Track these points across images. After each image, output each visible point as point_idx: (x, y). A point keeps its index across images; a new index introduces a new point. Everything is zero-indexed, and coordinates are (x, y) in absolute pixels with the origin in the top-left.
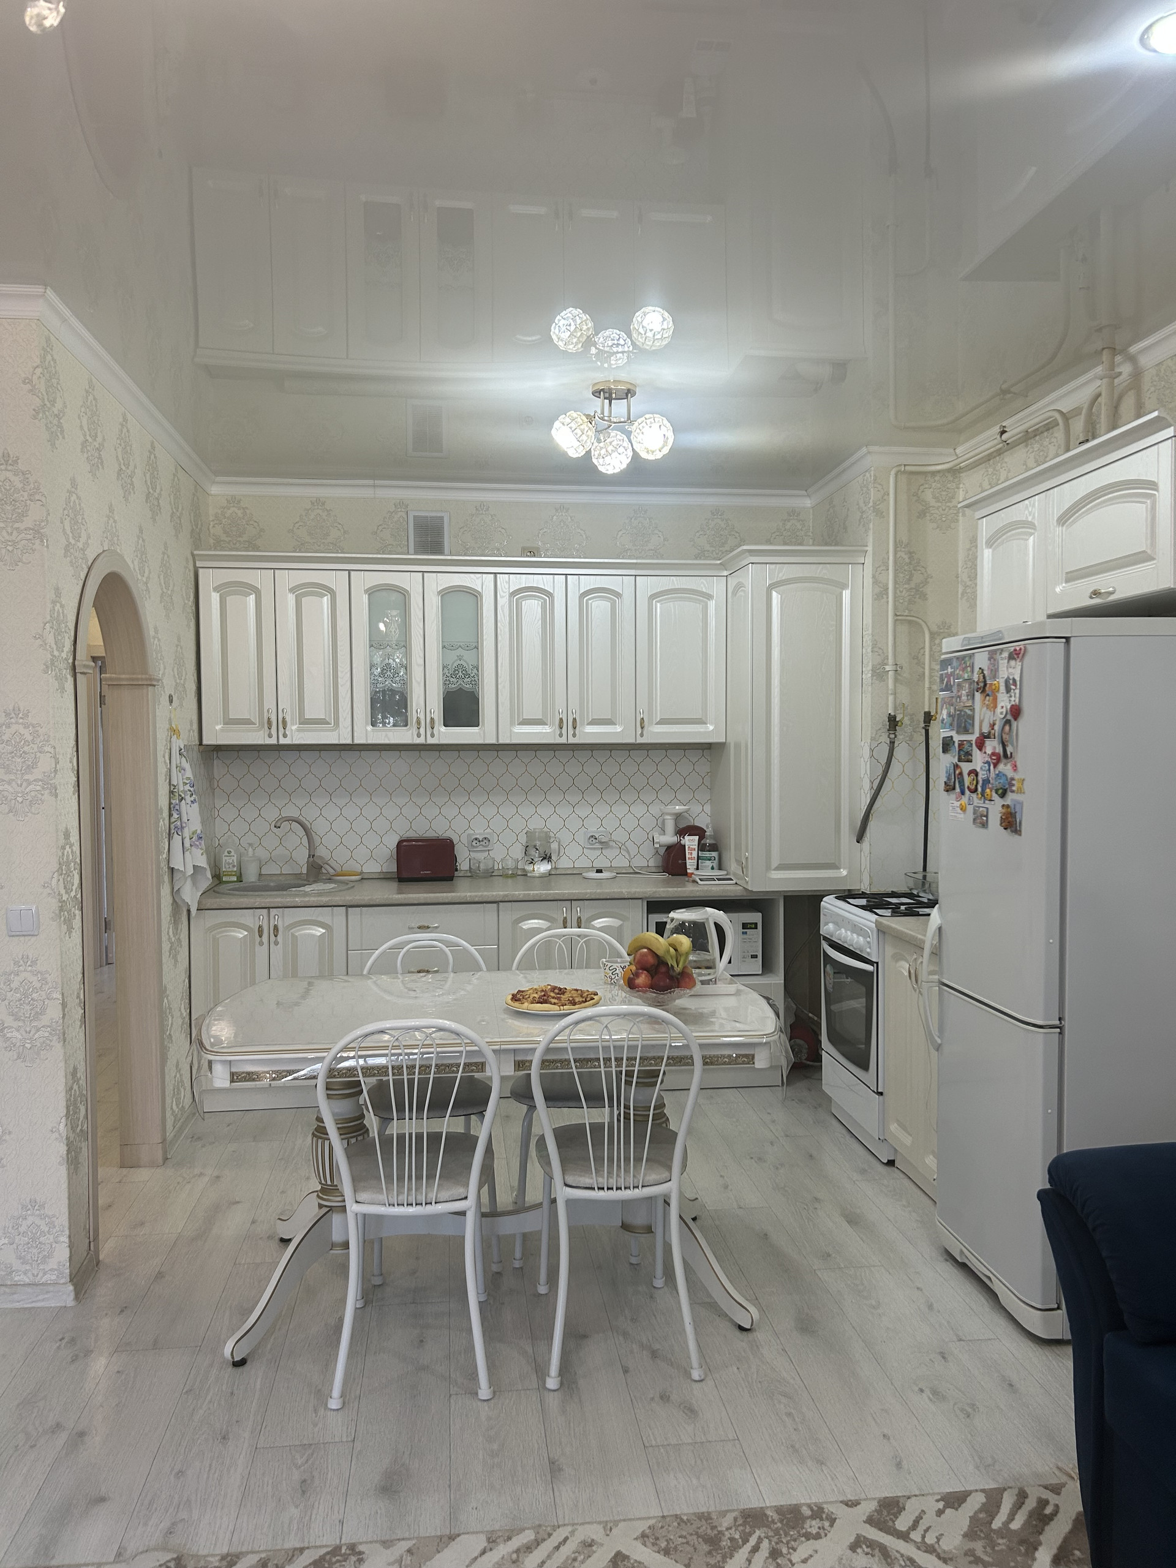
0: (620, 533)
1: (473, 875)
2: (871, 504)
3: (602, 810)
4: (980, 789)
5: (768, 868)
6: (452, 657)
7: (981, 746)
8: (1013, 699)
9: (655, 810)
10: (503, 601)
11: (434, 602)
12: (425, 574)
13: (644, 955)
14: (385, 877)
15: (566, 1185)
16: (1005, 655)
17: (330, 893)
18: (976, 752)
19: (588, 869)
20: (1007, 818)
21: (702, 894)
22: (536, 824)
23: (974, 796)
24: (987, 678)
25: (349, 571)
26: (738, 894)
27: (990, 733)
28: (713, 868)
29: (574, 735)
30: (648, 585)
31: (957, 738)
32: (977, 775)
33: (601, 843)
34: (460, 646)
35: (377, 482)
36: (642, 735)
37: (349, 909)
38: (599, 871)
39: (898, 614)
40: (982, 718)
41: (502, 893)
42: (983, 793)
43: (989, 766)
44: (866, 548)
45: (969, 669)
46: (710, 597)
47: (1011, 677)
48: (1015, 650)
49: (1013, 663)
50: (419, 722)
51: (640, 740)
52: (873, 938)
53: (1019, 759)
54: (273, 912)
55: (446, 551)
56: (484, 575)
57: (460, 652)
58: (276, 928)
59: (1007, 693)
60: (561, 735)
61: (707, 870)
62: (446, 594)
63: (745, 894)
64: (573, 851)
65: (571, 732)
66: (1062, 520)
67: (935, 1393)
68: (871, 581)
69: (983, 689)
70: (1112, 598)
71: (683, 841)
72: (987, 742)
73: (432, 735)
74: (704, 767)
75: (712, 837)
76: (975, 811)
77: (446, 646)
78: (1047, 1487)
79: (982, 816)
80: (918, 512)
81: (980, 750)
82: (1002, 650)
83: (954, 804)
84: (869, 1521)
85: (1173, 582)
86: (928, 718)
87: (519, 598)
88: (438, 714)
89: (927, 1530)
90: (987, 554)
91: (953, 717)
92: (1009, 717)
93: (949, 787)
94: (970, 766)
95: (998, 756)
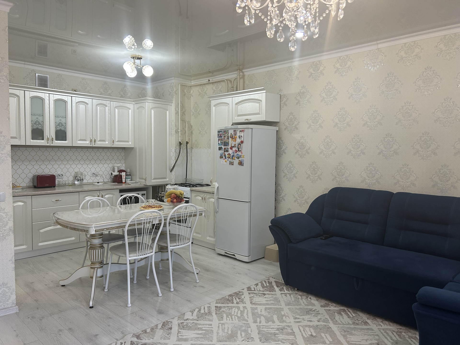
0: (100, 88)
3: (96, 166)
4: (231, 157)
5: (151, 179)
6: (58, 120)
7: (231, 148)
8: (241, 140)
9: (111, 165)
10: (74, 105)
11: (53, 103)
12: (49, 94)
13: (173, 195)
14: (29, 187)
16: (239, 131)
18: (230, 150)
20: (240, 163)
22: (77, 170)
23: (229, 159)
24: (233, 135)
25: (24, 91)
27: (234, 146)
28: (130, 181)
29: (95, 144)
30: (114, 104)
31: (223, 147)
32: (230, 155)
33: (96, 175)
34: (60, 117)
35: (26, 63)
36: (113, 145)
37: (32, 196)
38: (98, 183)
39: (181, 118)
40: (231, 143)
41: (81, 189)
42: (232, 158)
44: (173, 102)
45: (227, 133)
46: (130, 109)
47: (240, 135)
48: (242, 130)
49: (241, 133)
50: (48, 139)
51: (112, 146)
52: (189, 192)
53: (243, 151)
55: (48, 87)
56: (68, 97)
59: (239, 138)
60: (91, 144)
62: (56, 101)
63: (144, 186)
64: (88, 178)
65: (94, 143)
66: (236, 104)
67: (239, 273)
68: (175, 110)
69: (232, 137)
70: (250, 121)
71: (121, 174)
72: (233, 148)
73: (52, 143)
74: (123, 154)
75: (129, 172)
76: (230, 162)
77: (56, 116)
78: (267, 279)
79: (232, 163)
80: (183, 95)
81: (231, 150)
82: (238, 130)
83: (223, 161)
84: (248, 290)
85: (266, 119)
86: (187, 143)
87: (79, 104)
88: (54, 136)
89: (257, 289)
90: (214, 108)
91: (222, 143)
92: (240, 143)
93: (221, 157)
94: (228, 153)
95: (237, 151)
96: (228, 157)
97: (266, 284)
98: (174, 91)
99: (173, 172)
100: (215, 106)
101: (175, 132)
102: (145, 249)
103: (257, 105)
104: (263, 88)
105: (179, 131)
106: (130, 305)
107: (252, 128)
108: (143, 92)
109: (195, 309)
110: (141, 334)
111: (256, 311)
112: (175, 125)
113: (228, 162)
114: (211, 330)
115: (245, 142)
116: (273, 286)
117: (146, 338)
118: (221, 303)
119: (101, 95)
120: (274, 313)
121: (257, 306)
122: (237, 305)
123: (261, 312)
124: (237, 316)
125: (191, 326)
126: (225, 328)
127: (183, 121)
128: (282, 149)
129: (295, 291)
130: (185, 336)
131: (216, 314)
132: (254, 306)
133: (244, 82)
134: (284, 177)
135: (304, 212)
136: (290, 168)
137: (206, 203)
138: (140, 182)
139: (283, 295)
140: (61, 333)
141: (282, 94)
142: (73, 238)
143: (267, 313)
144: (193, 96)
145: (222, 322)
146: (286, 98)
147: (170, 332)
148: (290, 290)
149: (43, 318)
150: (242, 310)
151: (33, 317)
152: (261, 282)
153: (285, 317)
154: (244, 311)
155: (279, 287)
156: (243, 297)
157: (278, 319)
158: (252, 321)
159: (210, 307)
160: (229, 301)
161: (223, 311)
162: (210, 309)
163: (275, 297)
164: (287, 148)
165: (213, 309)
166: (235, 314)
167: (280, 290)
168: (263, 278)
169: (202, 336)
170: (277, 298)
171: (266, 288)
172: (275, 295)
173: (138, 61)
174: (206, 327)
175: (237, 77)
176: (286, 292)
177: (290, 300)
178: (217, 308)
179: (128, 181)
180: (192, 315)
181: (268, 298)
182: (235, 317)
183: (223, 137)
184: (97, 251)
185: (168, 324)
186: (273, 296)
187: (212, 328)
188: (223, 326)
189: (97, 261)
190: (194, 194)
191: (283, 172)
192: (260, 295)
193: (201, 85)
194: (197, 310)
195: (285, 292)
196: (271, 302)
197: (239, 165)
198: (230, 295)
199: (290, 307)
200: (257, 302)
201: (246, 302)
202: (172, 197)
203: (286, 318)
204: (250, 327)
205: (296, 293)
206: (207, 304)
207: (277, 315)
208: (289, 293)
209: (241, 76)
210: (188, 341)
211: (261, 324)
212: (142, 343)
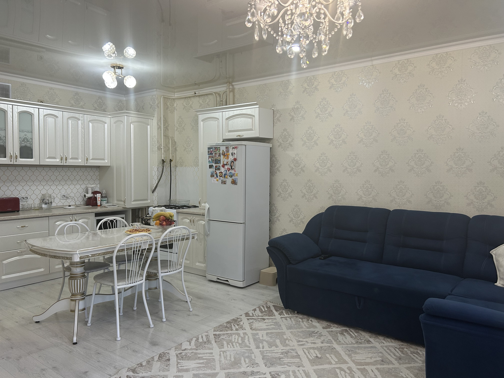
3: (66, 187)
4: (223, 176)
5: (131, 201)
6: (23, 135)
7: (223, 166)
8: (234, 157)
9: (83, 186)
10: (41, 117)
11: (16, 115)
12: (13, 105)
13: (162, 217)
16: (232, 148)
18: (222, 168)
20: (233, 182)
23: (221, 178)
24: (225, 152)
27: (227, 164)
28: (106, 203)
29: (66, 163)
30: (87, 117)
31: (214, 165)
32: (222, 173)
33: (67, 197)
34: (25, 131)
36: (87, 163)
38: (69, 206)
39: (163, 133)
40: (223, 161)
42: (224, 177)
43: (226, 171)
44: (154, 115)
45: (219, 150)
46: (106, 123)
47: (233, 152)
48: (235, 147)
49: (234, 149)
50: (11, 156)
51: (86, 165)
53: (236, 169)
55: (12, 97)
56: (35, 108)
57: (25, 133)
59: (232, 156)
60: (61, 162)
62: (21, 113)
63: (123, 209)
64: (57, 200)
65: (64, 162)
66: (227, 119)
67: (234, 299)
68: (156, 124)
69: (224, 155)
70: (242, 137)
71: (96, 196)
72: (225, 166)
73: (16, 161)
74: (97, 173)
75: (105, 194)
76: (222, 181)
77: (20, 131)
78: (265, 304)
79: (224, 182)
80: (166, 108)
82: (230, 147)
83: (214, 180)
84: (246, 316)
85: (259, 136)
86: (171, 161)
87: (47, 117)
88: (18, 154)
89: (255, 314)
90: (202, 123)
91: (213, 160)
92: (233, 161)
93: (212, 176)
94: (220, 171)
95: (229, 169)
96: (219, 176)
97: (265, 309)
98: (156, 104)
99: (155, 193)
100: (203, 121)
101: (157, 149)
102: (135, 276)
103: (250, 120)
104: (256, 102)
105: (162, 147)
106: (119, 339)
107: (246, 145)
108: (119, 105)
109: (192, 338)
110: (136, 367)
111: (257, 337)
112: (158, 141)
113: (220, 181)
114: (213, 359)
115: (238, 159)
116: (272, 311)
117: (143, 372)
118: (220, 330)
119: (72, 107)
120: (276, 337)
121: (257, 332)
122: (236, 332)
123: (263, 337)
124: (238, 342)
125: (190, 355)
126: (227, 356)
127: (166, 136)
128: (276, 167)
129: (295, 314)
130: (185, 366)
131: (216, 342)
132: (254, 332)
133: (234, 96)
134: (279, 196)
135: (301, 232)
136: (285, 187)
137: (194, 225)
138: (117, 204)
139: (283, 319)
140: (44, 372)
141: (275, 110)
142: (42, 270)
143: (269, 337)
144: (176, 110)
145: (223, 350)
146: (279, 114)
147: (168, 364)
148: (290, 314)
149: (20, 357)
150: (243, 336)
151: (8, 358)
152: (259, 307)
153: (287, 341)
154: (245, 337)
155: (278, 311)
156: (241, 323)
157: (281, 344)
158: (255, 347)
159: (208, 335)
160: (228, 328)
161: (222, 339)
162: (209, 337)
163: (275, 321)
164: (281, 166)
165: (212, 337)
166: (236, 341)
167: (279, 314)
168: (261, 302)
169: (204, 365)
170: (278, 322)
171: (264, 313)
172: (275, 319)
173: (118, 71)
174: (207, 356)
175: (226, 90)
176: (286, 315)
177: (291, 323)
178: (216, 336)
179: (104, 203)
180: (190, 344)
181: (268, 323)
182: (236, 344)
183: (214, 154)
184: (79, 280)
185: (165, 356)
186: (273, 321)
187: (214, 356)
188: (225, 354)
189: (78, 292)
190: (180, 217)
191: (277, 191)
192: (259, 320)
193: (186, 98)
194: (194, 339)
195: (284, 315)
196: (272, 326)
197: (232, 184)
198: (228, 322)
199: (292, 330)
200: (257, 327)
201: (246, 328)
202: (160, 220)
203: (289, 342)
204: (253, 353)
205: (297, 316)
206: (205, 332)
207: (279, 340)
208: (289, 317)
209: (230, 90)
210: (190, 371)
211: (264, 349)
212: (139, 377)
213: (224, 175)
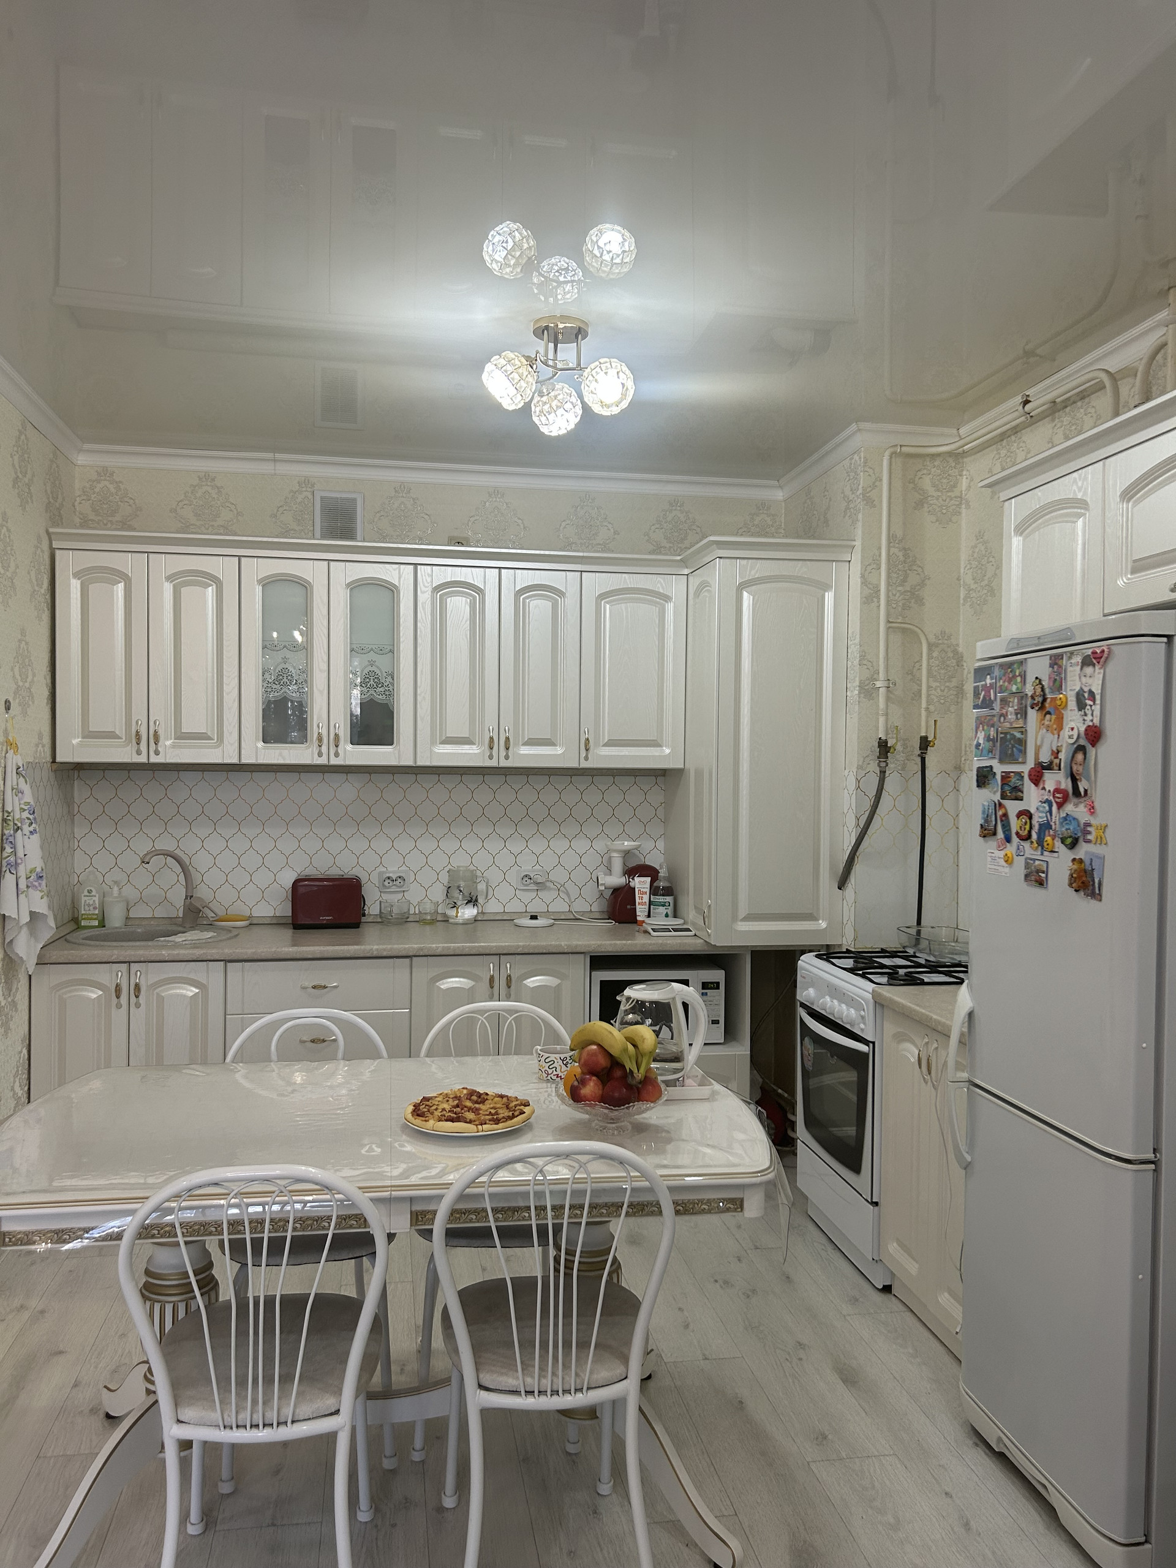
0: (563, 524)
1: (384, 920)
2: (860, 491)
3: (538, 845)
4: (1034, 836)
5: (735, 918)
6: (362, 663)
7: (1037, 777)
8: (1089, 718)
9: (602, 845)
10: (424, 597)
11: (341, 598)
12: (332, 563)
13: (592, 1054)
14: (277, 923)
15: (482, 1387)
16: (1078, 659)
17: (207, 943)
18: (1029, 787)
19: (520, 914)
20: (1079, 877)
21: (655, 948)
22: (460, 861)
23: (1026, 844)
24: (1047, 691)
25: (239, 557)
26: (699, 948)
27: (1051, 763)
28: (667, 916)
29: (507, 757)
30: (596, 582)
31: (999, 769)
32: (1030, 817)
33: (536, 883)
34: (372, 649)
35: (278, 456)
36: (586, 758)
37: (229, 964)
38: (534, 917)
39: (890, 620)
40: (1039, 743)
41: (416, 946)
42: (1040, 842)
43: (1050, 806)
44: (853, 543)
45: (1019, 679)
46: (667, 598)
47: (1086, 689)
48: (1094, 653)
49: (1089, 670)
50: (320, 739)
51: (584, 765)
52: (869, 1012)
53: (1098, 798)
54: (134, 967)
55: (359, 538)
56: (402, 565)
57: (372, 656)
58: (137, 987)
59: (1080, 710)
60: (491, 757)
61: (660, 918)
62: (356, 586)
65: (503, 753)
68: (860, 581)
69: (1041, 706)
71: (633, 883)
73: (336, 755)
75: (667, 879)
76: (1027, 865)
77: (355, 649)
79: (1038, 872)
80: (911, 503)
81: (1036, 784)
82: (1072, 653)
86: (926, 744)
87: (444, 594)
88: (344, 729)
91: (994, 741)
92: (1082, 742)
93: (988, 830)
94: (1021, 806)
95: (1065, 793)
96: (1017, 834)
99: (850, 889)
100: (1020, 530)
101: (860, 693)
105: (878, 684)
107: (1169, 637)
108: (756, 522)
112: (863, 658)
113: (1020, 867)
115: (1108, 730)
127: (902, 632)
138: (698, 926)
197: (1071, 891)
213: (1039, 834)
